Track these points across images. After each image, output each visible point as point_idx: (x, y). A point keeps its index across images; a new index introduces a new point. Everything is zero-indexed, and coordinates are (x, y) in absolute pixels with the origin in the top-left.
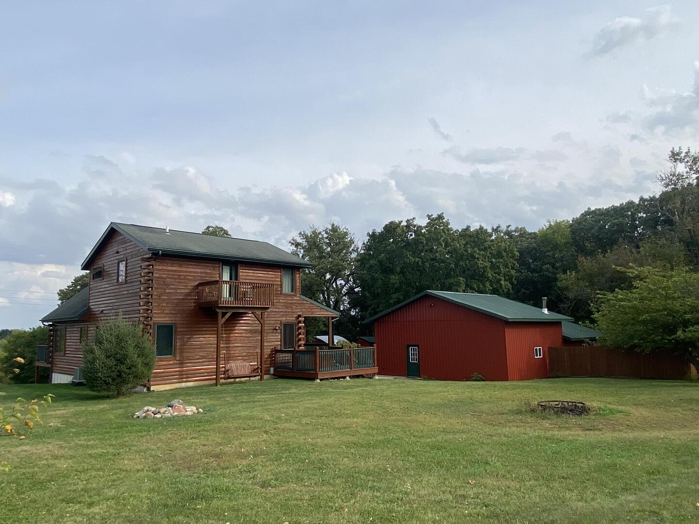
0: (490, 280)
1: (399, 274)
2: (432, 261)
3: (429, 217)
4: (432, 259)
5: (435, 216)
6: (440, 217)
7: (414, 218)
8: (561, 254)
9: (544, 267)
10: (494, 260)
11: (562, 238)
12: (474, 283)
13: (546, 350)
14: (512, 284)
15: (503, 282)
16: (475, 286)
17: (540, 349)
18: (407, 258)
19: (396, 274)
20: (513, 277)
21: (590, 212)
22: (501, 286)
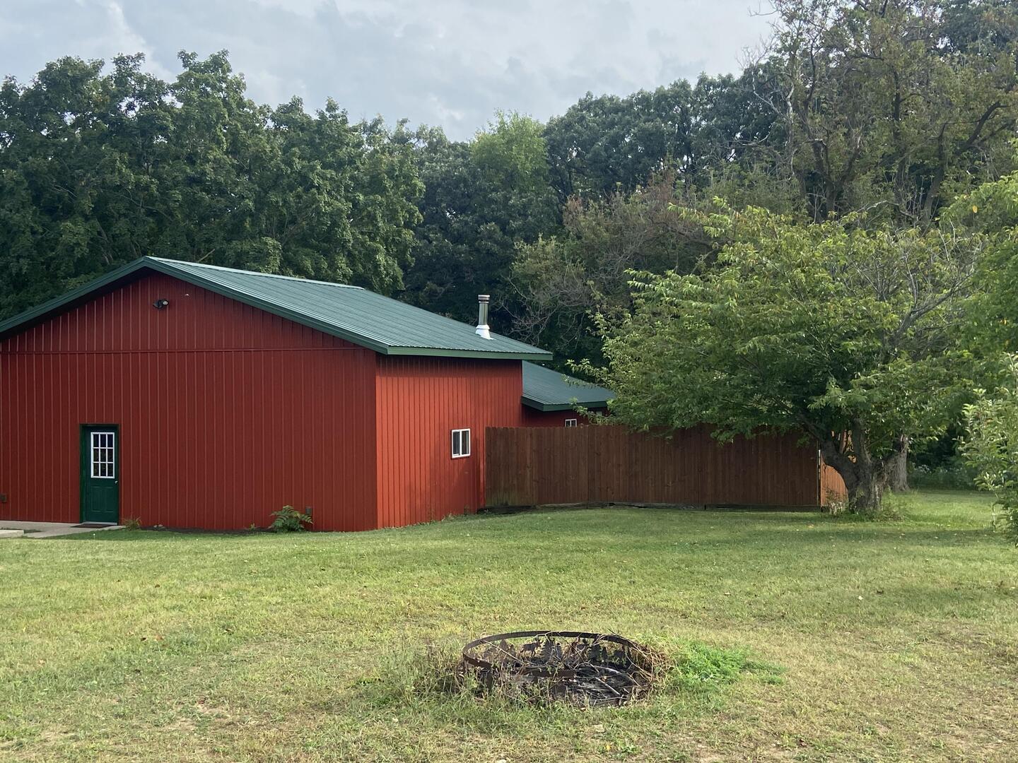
0: (349, 252)
1: (87, 219)
2: (190, 185)
3: (186, 58)
4: (191, 181)
5: (202, 58)
6: (218, 63)
7: (140, 56)
8: (521, 197)
9: (482, 228)
10: (361, 197)
11: (527, 158)
12: (306, 255)
13: (482, 434)
14: (404, 266)
15: (381, 258)
16: (308, 264)
17: (464, 433)
18: (112, 172)
19: (80, 219)
20: (406, 247)
21: (591, 103)
22: (377, 266)
